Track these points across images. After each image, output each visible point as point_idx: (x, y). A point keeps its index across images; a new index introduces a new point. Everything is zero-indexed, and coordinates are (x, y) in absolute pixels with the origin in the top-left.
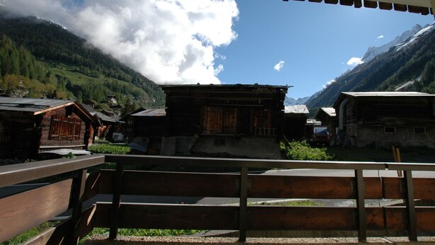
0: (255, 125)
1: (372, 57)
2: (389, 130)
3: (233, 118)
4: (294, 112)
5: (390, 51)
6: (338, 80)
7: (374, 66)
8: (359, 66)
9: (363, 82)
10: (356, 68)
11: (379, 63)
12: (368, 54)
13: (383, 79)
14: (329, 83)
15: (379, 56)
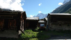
0: (10, 25)
1: (65, 3)
2: (60, 25)
3: (2, 23)
4: (34, 19)
5: (69, 2)
6: (56, 9)
7: (65, 5)
8: (62, 5)
9: (63, 10)
10: (61, 6)
11: (67, 5)
12: (64, 2)
13: (68, 9)
14: (54, 10)
15: (67, 3)
